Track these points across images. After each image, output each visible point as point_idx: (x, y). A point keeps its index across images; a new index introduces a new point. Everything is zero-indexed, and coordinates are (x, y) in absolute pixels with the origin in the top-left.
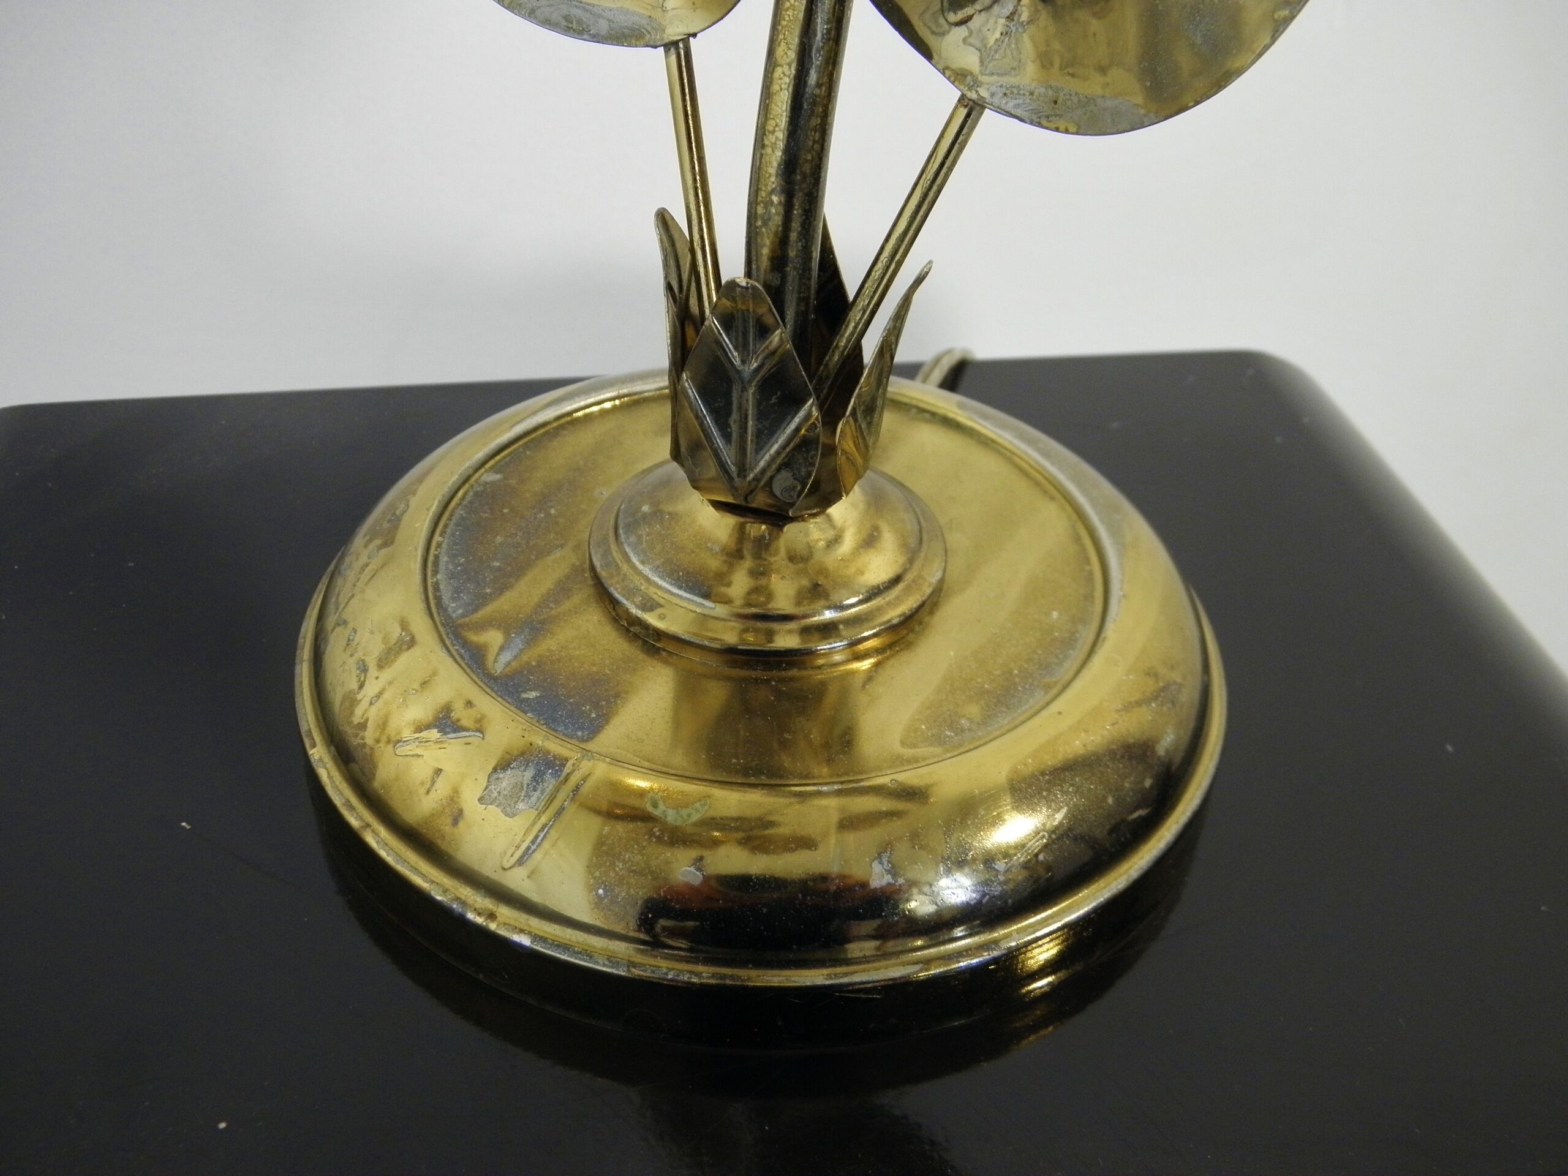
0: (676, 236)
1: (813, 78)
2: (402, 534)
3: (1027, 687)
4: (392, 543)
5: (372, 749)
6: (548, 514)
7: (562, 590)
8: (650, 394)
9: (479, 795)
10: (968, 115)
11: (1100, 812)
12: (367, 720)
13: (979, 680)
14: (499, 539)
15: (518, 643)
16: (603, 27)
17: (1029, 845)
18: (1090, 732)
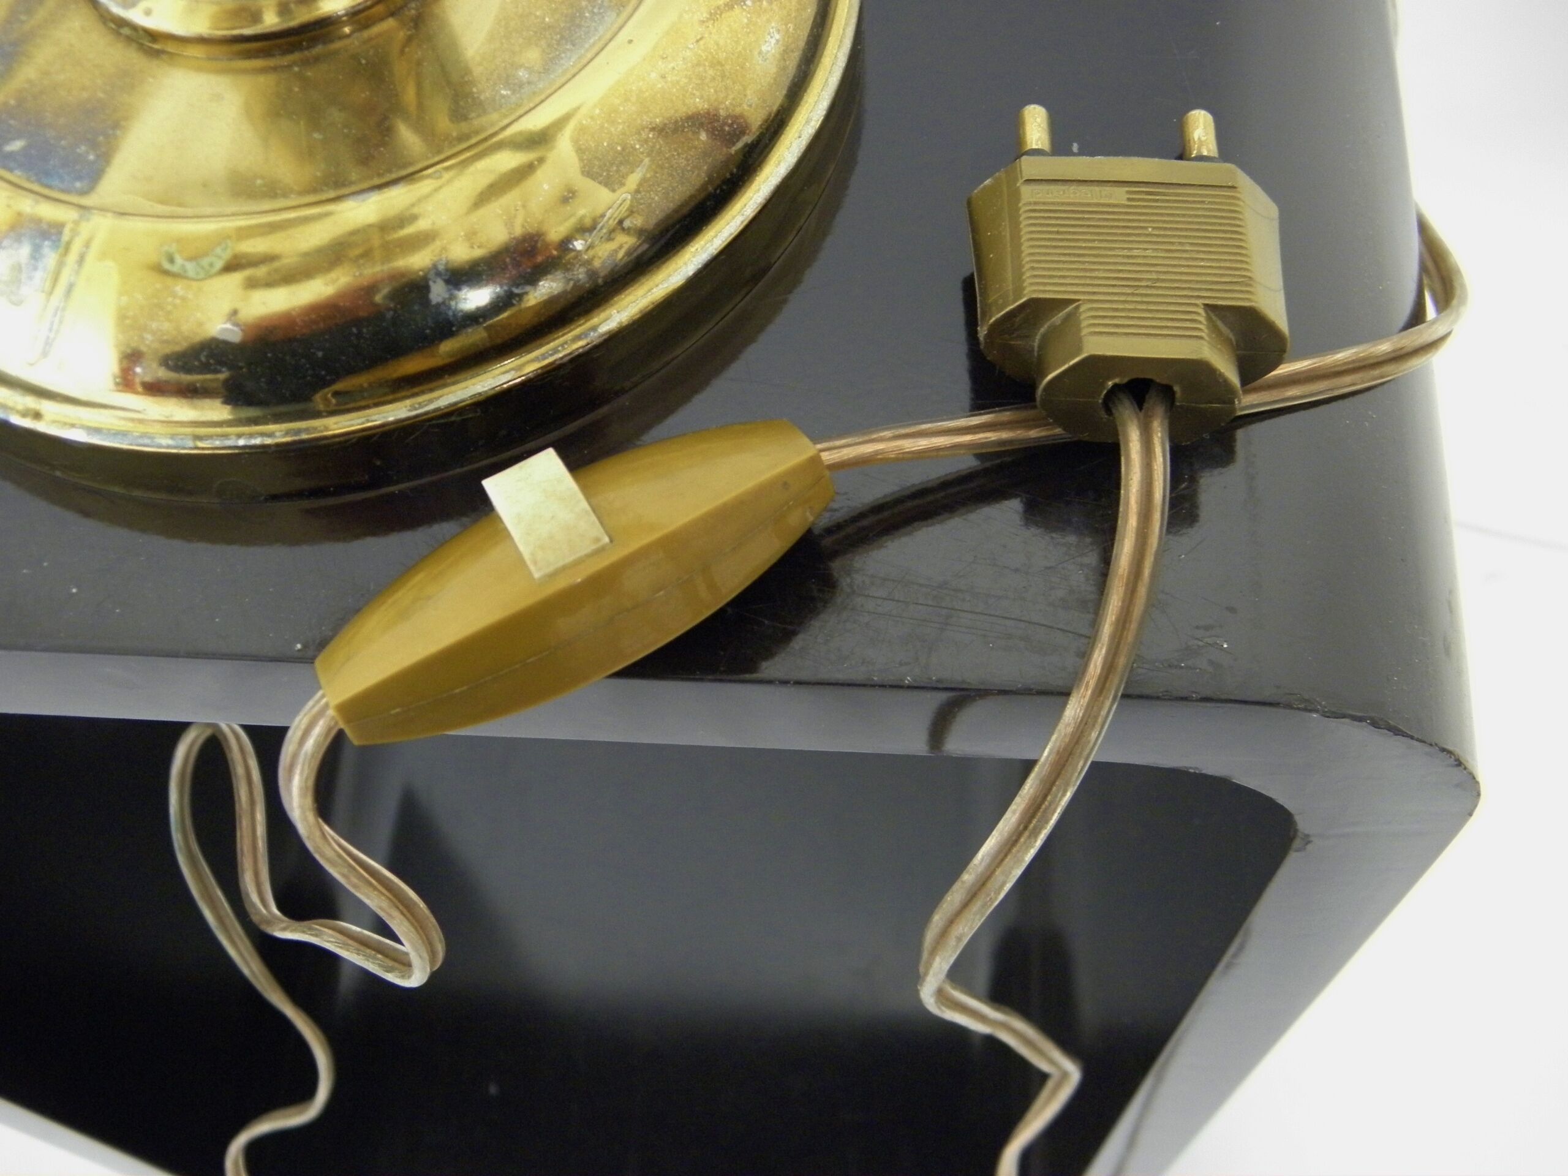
3: (596, 10)
11: (692, 153)
13: (538, 13)
17: (608, 214)
18: (669, 59)
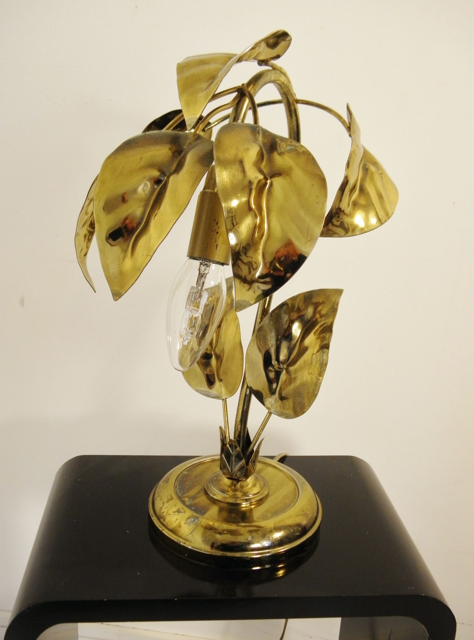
0: (223, 431)
1: (245, 407)
2: (170, 481)
4: (168, 483)
5: (165, 516)
6: (197, 480)
7: (199, 492)
8: (217, 459)
9: (184, 523)
10: (270, 414)
12: (164, 512)
13: (272, 510)
14: (187, 483)
15: (191, 500)
16: (212, 396)
